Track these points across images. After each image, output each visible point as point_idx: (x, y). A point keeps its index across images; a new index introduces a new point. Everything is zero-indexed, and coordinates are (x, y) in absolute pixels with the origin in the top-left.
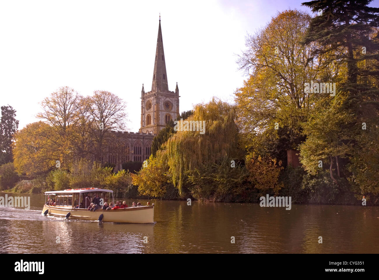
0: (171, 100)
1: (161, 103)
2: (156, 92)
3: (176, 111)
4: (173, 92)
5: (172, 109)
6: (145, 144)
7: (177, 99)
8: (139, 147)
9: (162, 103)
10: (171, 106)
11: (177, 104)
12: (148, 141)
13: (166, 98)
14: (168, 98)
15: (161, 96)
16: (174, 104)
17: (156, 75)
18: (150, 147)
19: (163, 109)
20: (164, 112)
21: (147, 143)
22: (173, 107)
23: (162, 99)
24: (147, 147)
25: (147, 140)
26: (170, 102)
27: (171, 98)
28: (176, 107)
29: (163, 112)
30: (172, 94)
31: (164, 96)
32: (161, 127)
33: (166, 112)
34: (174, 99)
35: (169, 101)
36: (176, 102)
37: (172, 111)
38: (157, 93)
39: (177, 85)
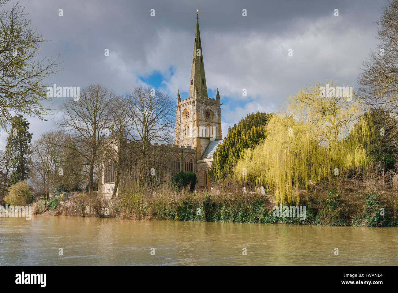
0: (212, 108)
1: (200, 111)
2: (196, 98)
3: (217, 121)
4: (214, 100)
5: (213, 118)
6: (184, 159)
7: (218, 107)
8: (177, 162)
9: (202, 112)
10: (211, 116)
11: (218, 113)
12: (188, 155)
13: (206, 106)
14: (208, 106)
15: (201, 103)
16: (215, 114)
17: (194, 80)
18: (190, 163)
19: (204, 118)
20: (205, 122)
21: (186, 157)
22: (214, 117)
23: (202, 107)
24: (187, 162)
25: (186, 154)
26: (211, 111)
27: (212, 106)
28: (217, 116)
29: (203, 122)
30: (212, 102)
31: (204, 104)
32: (201, 139)
33: (206, 122)
34: (215, 107)
35: (209, 110)
36: (217, 111)
37: (213, 121)
38: (196, 100)
39: (218, 91)
